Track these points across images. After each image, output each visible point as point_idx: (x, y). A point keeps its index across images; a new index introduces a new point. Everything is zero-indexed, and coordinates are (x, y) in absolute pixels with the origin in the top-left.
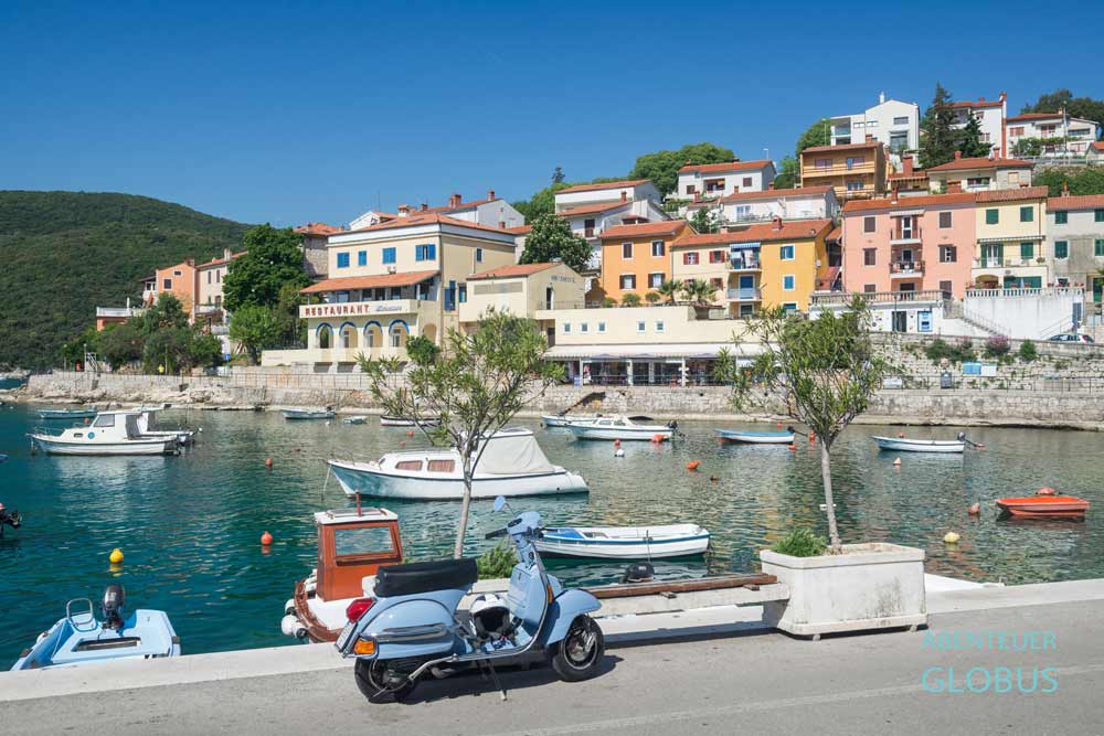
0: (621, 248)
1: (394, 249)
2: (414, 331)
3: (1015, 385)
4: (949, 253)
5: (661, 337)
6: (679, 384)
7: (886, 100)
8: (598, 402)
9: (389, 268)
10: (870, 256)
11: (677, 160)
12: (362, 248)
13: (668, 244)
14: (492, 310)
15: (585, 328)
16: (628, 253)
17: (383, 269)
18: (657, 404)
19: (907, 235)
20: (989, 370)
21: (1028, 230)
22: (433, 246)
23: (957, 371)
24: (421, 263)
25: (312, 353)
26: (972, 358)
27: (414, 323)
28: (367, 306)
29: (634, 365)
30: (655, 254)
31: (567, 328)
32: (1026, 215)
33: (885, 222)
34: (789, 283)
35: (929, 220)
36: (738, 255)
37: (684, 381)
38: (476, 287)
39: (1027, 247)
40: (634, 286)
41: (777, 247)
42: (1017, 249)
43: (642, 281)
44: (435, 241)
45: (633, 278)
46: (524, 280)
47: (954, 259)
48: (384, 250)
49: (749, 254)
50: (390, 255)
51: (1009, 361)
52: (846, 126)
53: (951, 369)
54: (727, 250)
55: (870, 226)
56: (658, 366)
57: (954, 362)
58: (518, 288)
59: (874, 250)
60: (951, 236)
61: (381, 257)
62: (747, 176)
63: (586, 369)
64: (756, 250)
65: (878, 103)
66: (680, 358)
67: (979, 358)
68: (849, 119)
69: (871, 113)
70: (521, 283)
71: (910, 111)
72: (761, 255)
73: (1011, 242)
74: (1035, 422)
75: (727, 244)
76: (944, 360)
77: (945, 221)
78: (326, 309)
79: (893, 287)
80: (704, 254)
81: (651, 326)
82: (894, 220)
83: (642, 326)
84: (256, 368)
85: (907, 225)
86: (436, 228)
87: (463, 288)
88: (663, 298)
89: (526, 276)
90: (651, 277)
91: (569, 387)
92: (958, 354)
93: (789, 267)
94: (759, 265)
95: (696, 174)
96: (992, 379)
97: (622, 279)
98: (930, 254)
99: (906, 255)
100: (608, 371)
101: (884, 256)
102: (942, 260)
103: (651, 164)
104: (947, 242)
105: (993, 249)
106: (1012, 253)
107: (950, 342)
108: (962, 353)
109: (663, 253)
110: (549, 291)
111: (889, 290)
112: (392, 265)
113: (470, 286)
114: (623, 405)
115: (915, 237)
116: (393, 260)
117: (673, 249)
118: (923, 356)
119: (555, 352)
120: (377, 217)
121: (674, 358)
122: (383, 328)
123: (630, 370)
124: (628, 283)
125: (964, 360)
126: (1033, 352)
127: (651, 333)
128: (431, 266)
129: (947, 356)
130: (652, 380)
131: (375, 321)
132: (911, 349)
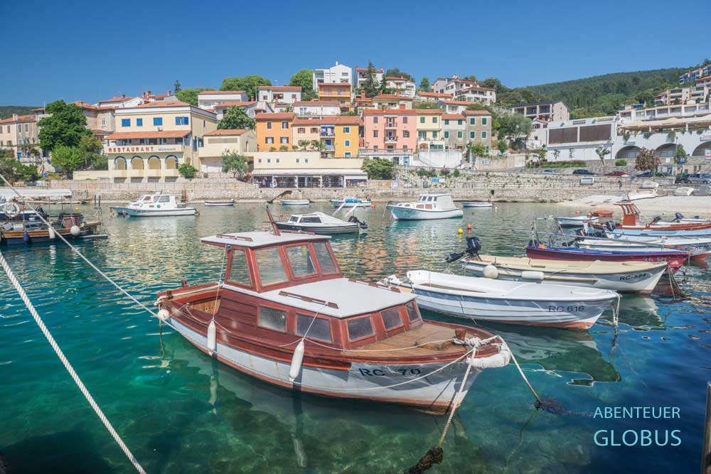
0: (266, 124)
1: (161, 118)
2: (182, 161)
3: (451, 186)
4: (406, 134)
5: (306, 165)
6: (319, 187)
7: (339, 64)
8: (289, 195)
9: (159, 128)
10: (375, 134)
11: (245, 82)
12: (139, 117)
13: (290, 124)
14: (228, 151)
15: (269, 161)
16: (269, 127)
17: (156, 129)
18: (316, 195)
19: (390, 125)
20: (442, 180)
21: (435, 126)
22: (187, 118)
23: (429, 181)
24: (178, 126)
25: (112, 172)
26: (435, 176)
27: (182, 157)
28: (152, 148)
29: (299, 178)
30: (283, 127)
31: (260, 161)
32: (435, 120)
33: (382, 120)
34: (347, 143)
35: (399, 119)
36: (324, 130)
37: (321, 185)
38: (209, 140)
39: (435, 133)
40: (273, 142)
41: (342, 128)
42: (431, 133)
43: (277, 140)
44: (188, 115)
45: (273, 138)
46: (238, 137)
47: (408, 136)
48: (154, 119)
49: (329, 130)
50: (158, 121)
51: (449, 177)
52: (321, 74)
53: (427, 180)
54: (319, 128)
55: (376, 121)
56: (309, 179)
57: (428, 177)
58: (235, 141)
59: (377, 131)
60: (408, 127)
61: (152, 122)
62: (294, 93)
63: (275, 180)
64: (332, 128)
65: (335, 65)
66: (320, 175)
67: (438, 176)
68: (323, 71)
69: (333, 70)
70: (236, 139)
71: (349, 70)
72: (335, 131)
73: (429, 131)
74: (466, 199)
75: (319, 125)
76: (424, 177)
77: (405, 121)
78: (124, 148)
79: (385, 147)
80: (308, 129)
81: (302, 161)
82: (385, 119)
83: (298, 161)
84: (69, 181)
85: (390, 121)
86: (189, 109)
87: (201, 140)
88: (300, 148)
89: (239, 135)
90: (281, 138)
91: (267, 189)
92: (430, 174)
93: (347, 137)
94: (334, 135)
95: (269, 90)
96: (443, 183)
97: (267, 139)
98: (399, 134)
99: (390, 134)
100: (287, 181)
101: (381, 134)
102: (404, 137)
103: (233, 83)
104: (405, 129)
105: (422, 133)
106: (429, 135)
107: (427, 169)
108: (431, 174)
109: (287, 127)
110: (247, 142)
111: (383, 148)
112: (160, 127)
113: (206, 139)
114: (300, 196)
115: (394, 126)
116: (161, 124)
117: (293, 126)
118: (417, 175)
119: (254, 172)
120: (143, 101)
121: (316, 175)
122: (161, 159)
123: (296, 181)
124: (270, 141)
125: (432, 176)
126: (458, 173)
127: (302, 164)
128: (187, 128)
129: (426, 175)
130: (306, 185)
131: (157, 156)
132: (411, 172)
